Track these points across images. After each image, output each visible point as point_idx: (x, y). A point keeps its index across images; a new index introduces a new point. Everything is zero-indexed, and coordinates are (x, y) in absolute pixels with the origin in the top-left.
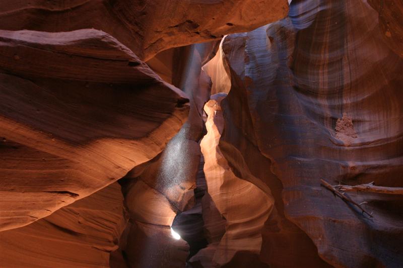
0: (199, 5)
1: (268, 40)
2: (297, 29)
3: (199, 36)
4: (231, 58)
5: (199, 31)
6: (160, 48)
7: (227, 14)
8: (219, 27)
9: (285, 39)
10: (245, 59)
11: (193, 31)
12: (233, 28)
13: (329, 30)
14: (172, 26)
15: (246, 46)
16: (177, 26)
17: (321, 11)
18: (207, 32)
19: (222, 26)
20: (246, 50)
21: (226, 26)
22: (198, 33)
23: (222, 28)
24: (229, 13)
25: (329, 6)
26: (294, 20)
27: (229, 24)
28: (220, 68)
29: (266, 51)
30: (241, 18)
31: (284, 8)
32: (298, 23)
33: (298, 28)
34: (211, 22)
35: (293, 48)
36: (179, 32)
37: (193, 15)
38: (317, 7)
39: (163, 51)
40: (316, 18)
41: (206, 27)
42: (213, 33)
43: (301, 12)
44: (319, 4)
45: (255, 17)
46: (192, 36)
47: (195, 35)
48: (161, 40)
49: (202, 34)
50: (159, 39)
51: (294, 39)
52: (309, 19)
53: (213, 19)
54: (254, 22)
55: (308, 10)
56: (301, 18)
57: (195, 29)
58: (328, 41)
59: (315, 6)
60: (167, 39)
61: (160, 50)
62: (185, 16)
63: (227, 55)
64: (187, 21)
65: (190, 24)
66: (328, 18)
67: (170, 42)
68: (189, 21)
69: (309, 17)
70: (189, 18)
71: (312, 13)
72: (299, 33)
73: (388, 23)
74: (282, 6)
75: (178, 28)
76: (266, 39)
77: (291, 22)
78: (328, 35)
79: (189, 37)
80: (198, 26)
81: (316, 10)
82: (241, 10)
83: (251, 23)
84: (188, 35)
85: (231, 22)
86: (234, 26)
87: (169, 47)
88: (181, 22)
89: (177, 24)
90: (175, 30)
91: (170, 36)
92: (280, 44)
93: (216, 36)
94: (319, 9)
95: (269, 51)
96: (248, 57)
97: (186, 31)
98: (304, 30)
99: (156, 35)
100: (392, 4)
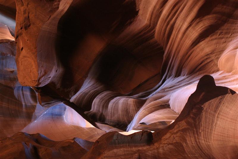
0: (37, 34)
1: (12, 70)
2: (15, 88)
3: (20, 29)
4: (7, 45)
5: (23, 29)
6: (18, 3)
7: (29, 49)
8: (22, 42)
9: (10, 80)
10: (3, 53)
11: (23, 26)
12: (19, 50)
13: (10, 107)
14: (30, 14)
15: (12, 56)
16: (29, 17)
17: (22, 104)
18: (21, 34)
19: (22, 44)
20: (9, 55)
21: (21, 46)
22: (21, 28)
23: (21, 43)
24: (29, 50)
25: (24, 110)
26: (21, 88)
27: (22, 49)
28: (4, 37)
29: (6, 67)
30: (25, 57)
31: (24, 83)
32: (18, 90)
33: (15, 90)
34: (26, 38)
35: (4, 84)
36: (25, 17)
37: (33, 29)
38: (25, 103)
39: (16, 4)
40: (19, 101)
41: (24, 34)
42: (19, 38)
43: (25, 93)
44: (27, 104)
45: (23, 65)
46: (20, 24)
47: (21, 26)
48: (23, 5)
49: (20, 31)
50: (23, 4)
51: (9, 85)
52: (19, 96)
53: (28, 40)
54: (20, 64)
55: (25, 97)
56: (21, 92)
57: (24, 28)
58: (3, 105)
59: (26, 102)
60: (22, 9)
61: (17, 2)
62: (34, 24)
63: (10, 43)
64: (30, 24)
65: (28, 25)
66: (17, 108)
67: (20, 10)
68: (30, 25)
69: (20, 97)
70: (32, 26)
71: (22, 99)
72: (11, 89)
73: (2, 142)
74: (26, 82)
75: (28, 18)
76: (13, 68)
77: (20, 86)
78: (7, 106)
79: (20, 22)
80: (26, 30)
81: (24, 102)
82: (29, 58)
83: (20, 62)
84: (21, 23)
85: (23, 50)
86: (21, 51)
87: (17, 8)
88: (30, 20)
89: (30, 18)
90: (26, 15)
91: (24, 11)
92: (8, 76)
93: (17, 39)
94: (23, 104)
95: (5, 69)
96: (4, 55)
97: (24, 22)
98: (13, 93)
99: (26, 3)
100: (13, 146)
